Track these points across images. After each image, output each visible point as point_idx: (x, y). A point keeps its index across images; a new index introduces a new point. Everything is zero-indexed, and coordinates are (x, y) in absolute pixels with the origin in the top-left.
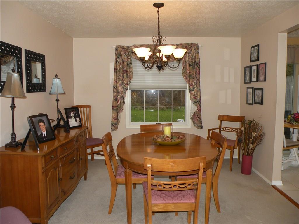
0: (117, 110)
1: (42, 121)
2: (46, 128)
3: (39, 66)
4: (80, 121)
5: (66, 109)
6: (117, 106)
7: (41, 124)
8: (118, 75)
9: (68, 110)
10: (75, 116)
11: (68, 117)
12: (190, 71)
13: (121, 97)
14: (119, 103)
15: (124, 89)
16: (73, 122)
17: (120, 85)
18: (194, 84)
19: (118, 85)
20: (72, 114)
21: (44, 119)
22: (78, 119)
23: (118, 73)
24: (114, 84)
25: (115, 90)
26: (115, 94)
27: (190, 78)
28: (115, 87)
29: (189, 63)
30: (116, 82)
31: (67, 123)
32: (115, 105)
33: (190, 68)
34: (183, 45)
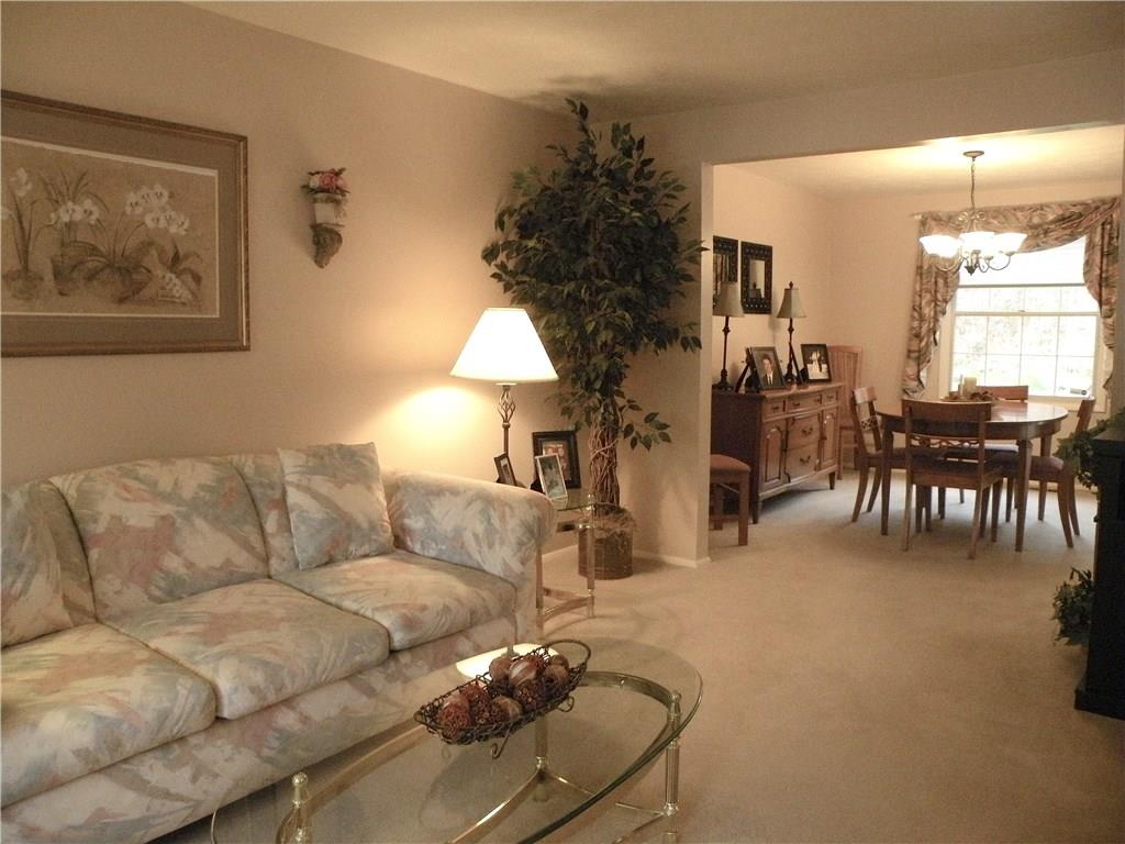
0: (918, 358)
1: (766, 357)
2: (772, 368)
3: (760, 266)
4: (829, 372)
5: (803, 346)
6: (919, 351)
7: (766, 361)
8: (924, 281)
9: (807, 349)
10: (819, 360)
11: (807, 361)
12: (1104, 268)
13: (929, 330)
14: (923, 344)
15: (936, 313)
16: (815, 371)
17: (929, 303)
18: (1113, 300)
19: (923, 302)
20: (815, 356)
21: (771, 354)
22: (824, 366)
23: (924, 277)
24: (914, 302)
25: (916, 315)
26: (916, 324)
27: (1104, 284)
28: (917, 308)
29: (1102, 248)
30: (920, 296)
31: (804, 372)
32: (915, 348)
33: (1105, 261)
34: (1086, 204)
